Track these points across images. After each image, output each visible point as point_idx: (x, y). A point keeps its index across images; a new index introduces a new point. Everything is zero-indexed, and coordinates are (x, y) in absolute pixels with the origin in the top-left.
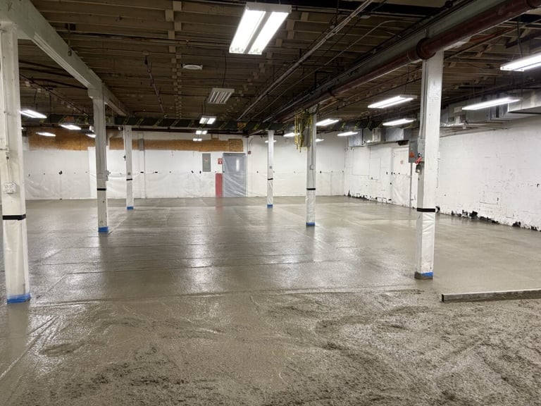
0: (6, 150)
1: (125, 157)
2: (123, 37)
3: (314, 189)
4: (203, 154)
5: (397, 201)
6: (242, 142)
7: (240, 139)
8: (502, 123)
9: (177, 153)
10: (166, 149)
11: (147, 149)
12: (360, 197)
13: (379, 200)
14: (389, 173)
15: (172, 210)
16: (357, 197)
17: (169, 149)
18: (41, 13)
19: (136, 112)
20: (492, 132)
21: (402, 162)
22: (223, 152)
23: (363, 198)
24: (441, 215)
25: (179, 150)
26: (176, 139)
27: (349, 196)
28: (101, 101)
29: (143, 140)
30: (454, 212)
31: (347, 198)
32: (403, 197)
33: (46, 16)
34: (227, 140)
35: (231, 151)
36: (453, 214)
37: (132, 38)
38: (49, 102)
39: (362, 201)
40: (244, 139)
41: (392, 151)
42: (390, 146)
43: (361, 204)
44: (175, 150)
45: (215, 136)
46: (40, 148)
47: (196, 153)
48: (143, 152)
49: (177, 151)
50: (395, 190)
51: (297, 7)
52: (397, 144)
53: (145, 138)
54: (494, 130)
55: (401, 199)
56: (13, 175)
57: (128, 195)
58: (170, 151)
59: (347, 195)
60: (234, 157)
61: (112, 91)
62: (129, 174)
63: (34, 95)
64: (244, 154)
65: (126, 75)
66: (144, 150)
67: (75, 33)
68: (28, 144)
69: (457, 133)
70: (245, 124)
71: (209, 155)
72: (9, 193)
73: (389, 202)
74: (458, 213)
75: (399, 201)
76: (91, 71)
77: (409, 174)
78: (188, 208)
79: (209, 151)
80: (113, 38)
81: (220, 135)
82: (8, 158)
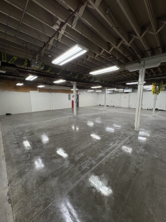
6: (78, 91)
11: (52, 92)
13: (115, 106)
21: (125, 97)
29: (51, 89)
41: (120, 95)
44: (61, 93)
47: (67, 94)
58: (59, 93)
64: (79, 94)
71: (70, 94)
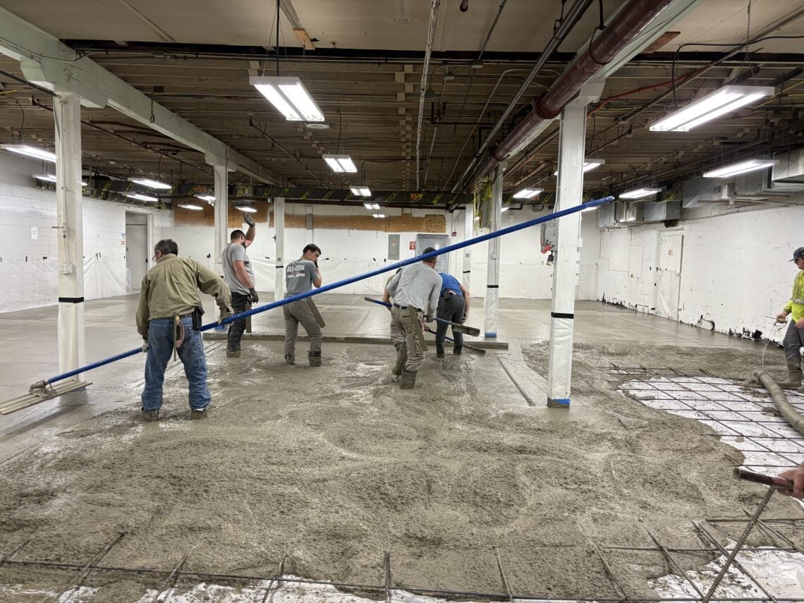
0: (63, 228)
1: (275, 238)
2: (218, 97)
3: (497, 287)
4: (390, 236)
5: (662, 311)
6: (444, 218)
7: (443, 215)
8: (788, 196)
9: (355, 233)
10: (341, 228)
11: (317, 227)
12: (617, 304)
13: (639, 309)
14: (654, 269)
15: (329, 309)
16: (613, 304)
17: (346, 229)
18: (119, 77)
19: (291, 178)
20: (784, 209)
21: (670, 253)
22: (417, 233)
23: (620, 306)
24: (716, 335)
25: (358, 229)
26: (354, 214)
27: (604, 301)
28: (224, 167)
29: (312, 216)
30: (733, 331)
31: (601, 304)
32: (669, 305)
33: (125, 79)
34: (424, 216)
35: (429, 231)
36: (731, 333)
37: (228, 97)
38: (179, 168)
39: (619, 310)
40: (448, 215)
41: (659, 236)
42: (655, 228)
43: (618, 313)
44: (353, 229)
45: (407, 211)
46: (187, 225)
47: (381, 233)
48: (311, 231)
49: (355, 231)
50: (661, 295)
51: (386, 60)
52: (663, 224)
53: (315, 213)
54: (786, 206)
55: (667, 310)
56: (69, 255)
57: (276, 287)
59: (601, 300)
60: (432, 240)
61: (243, 154)
62: (279, 260)
63: (158, 160)
64: (447, 236)
65: (249, 137)
66: (312, 228)
67: (164, 95)
68: (173, 218)
69: (741, 209)
70: (421, 196)
71: (399, 236)
72: (65, 274)
73: (652, 312)
74: (738, 332)
75: (665, 313)
76: (204, 133)
77: (678, 271)
78: (356, 307)
79: (398, 231)
80: (206, 98)
81: (413, 209)
82: (65, 236)
